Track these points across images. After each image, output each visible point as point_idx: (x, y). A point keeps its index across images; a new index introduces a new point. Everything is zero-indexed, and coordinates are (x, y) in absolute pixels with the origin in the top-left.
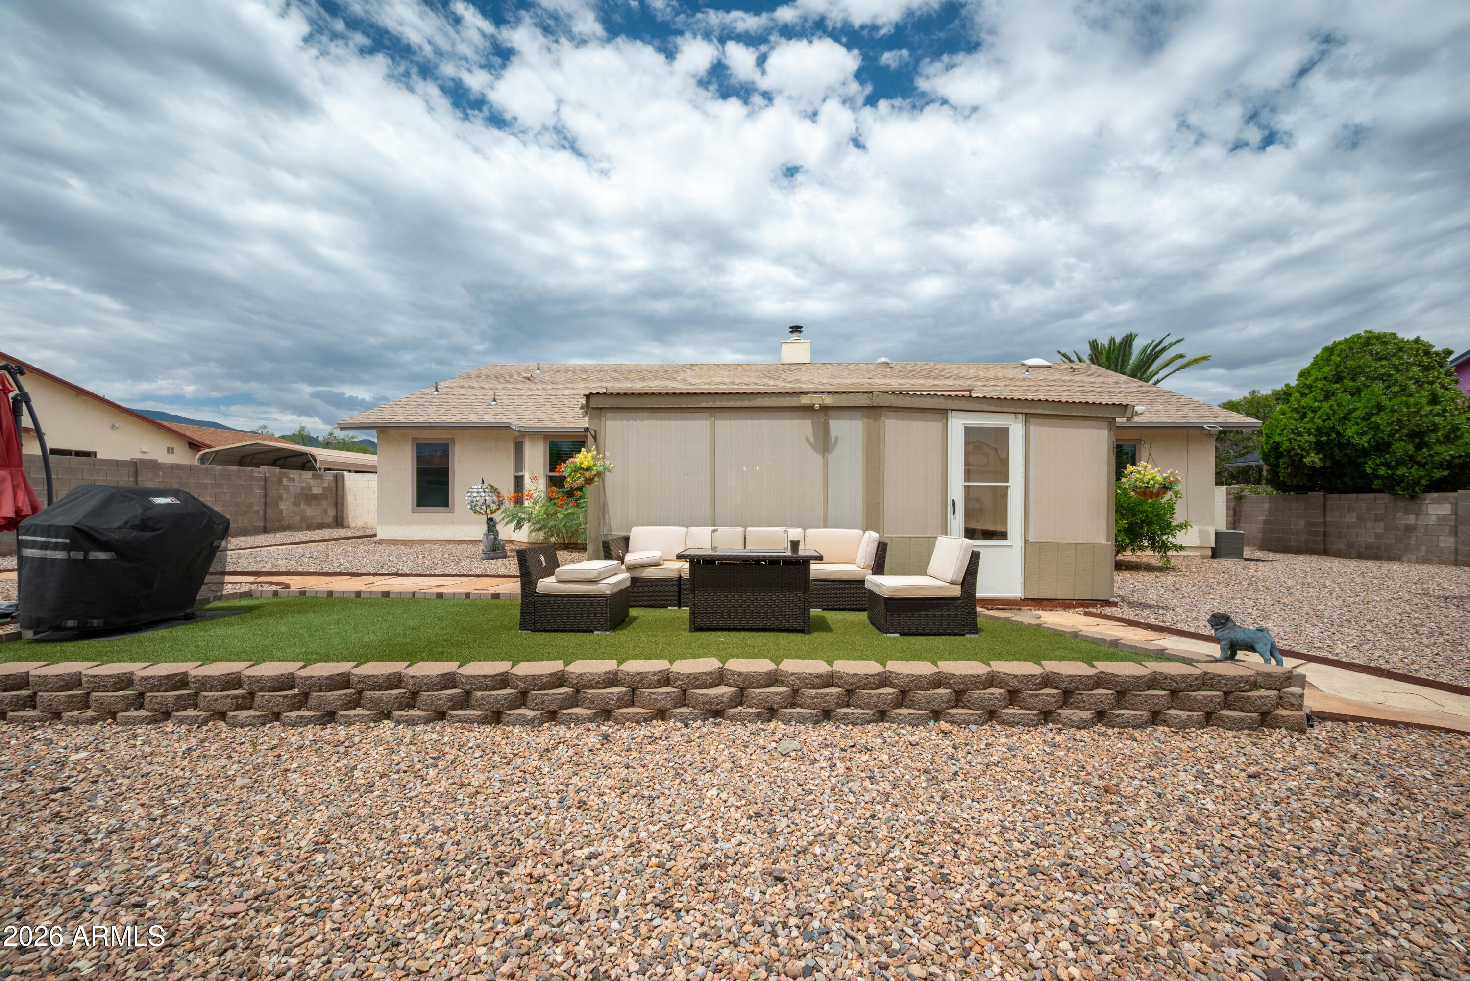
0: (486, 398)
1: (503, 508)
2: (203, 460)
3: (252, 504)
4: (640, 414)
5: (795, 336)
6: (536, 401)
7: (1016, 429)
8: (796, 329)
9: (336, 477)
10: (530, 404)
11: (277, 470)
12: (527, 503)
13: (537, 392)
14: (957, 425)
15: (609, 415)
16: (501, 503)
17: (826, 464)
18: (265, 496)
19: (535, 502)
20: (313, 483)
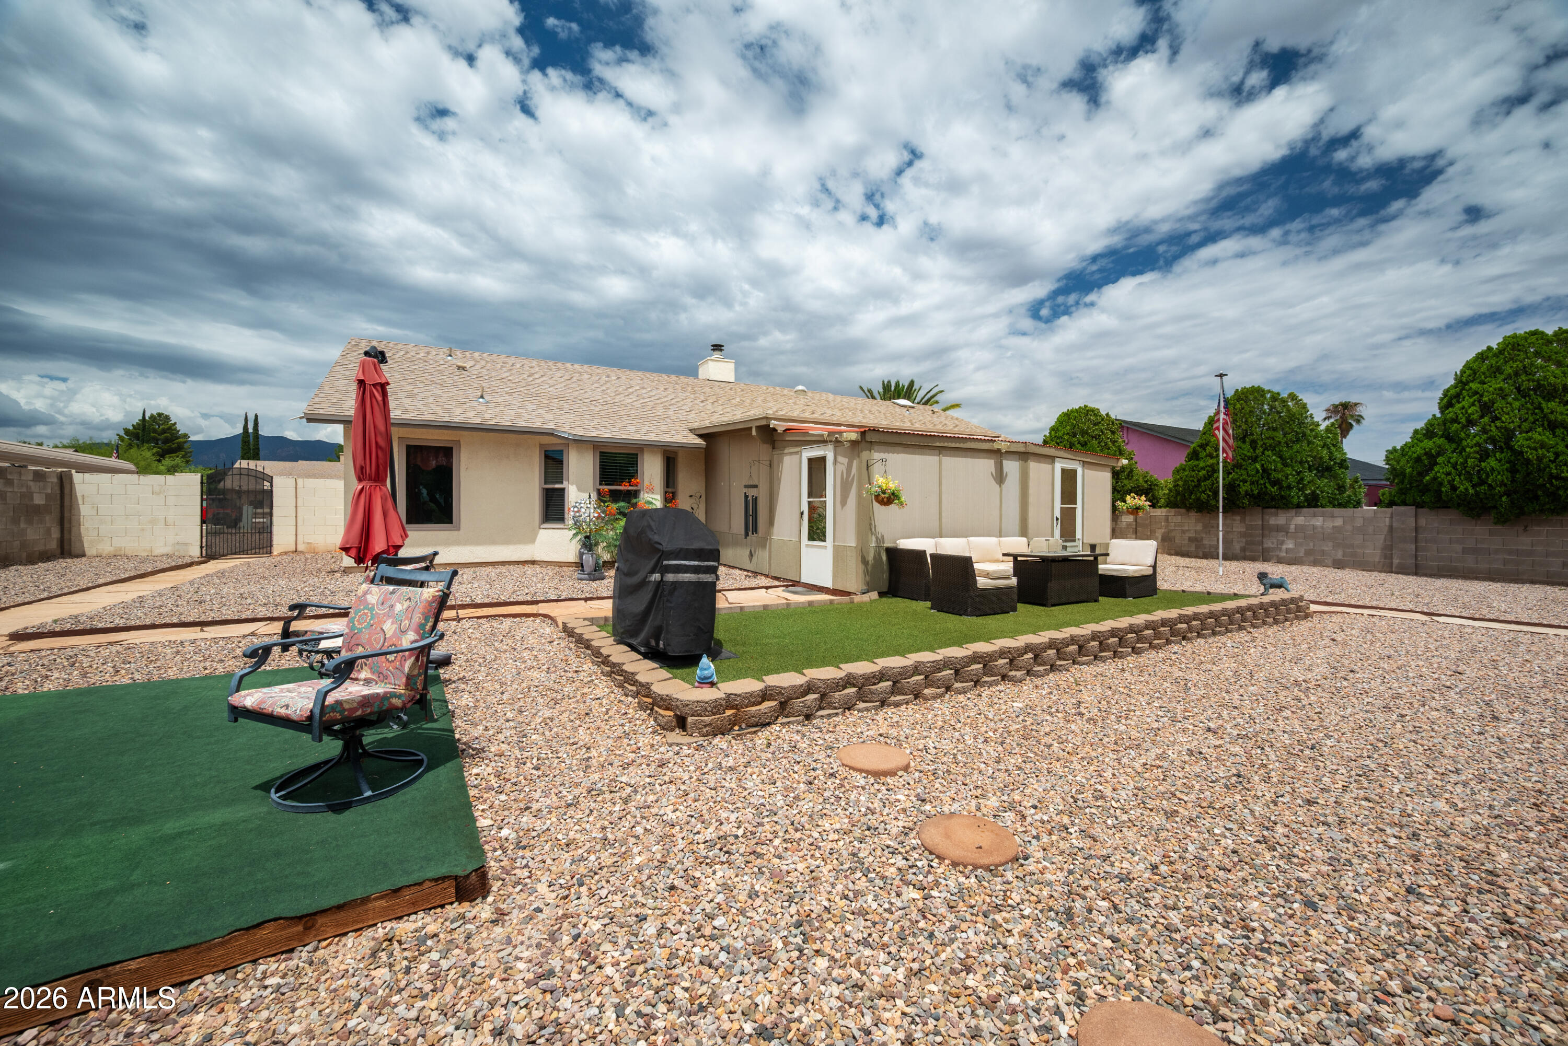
4: (897, 449)
5: (716, 355)
7: (1080, 469)
8: (717, 348)
9: (61, 478)
14: (1059, 466)
15: (876, 447)
17: (1001, 490)
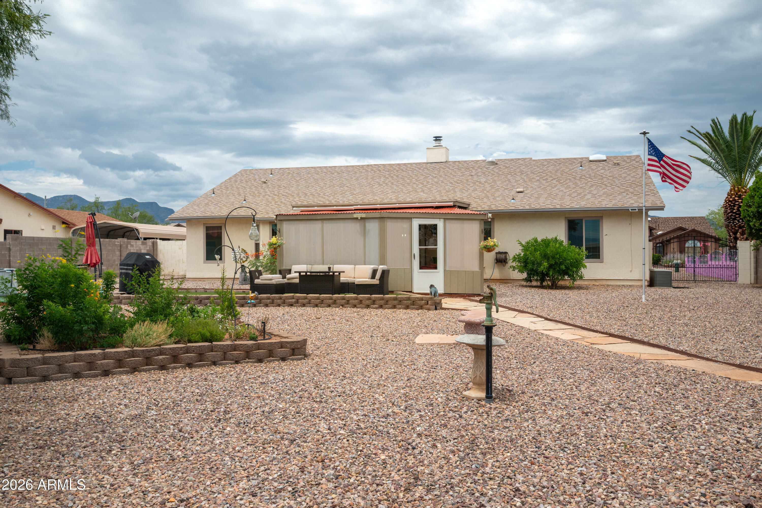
0: (240, 198)
1: (248, 260)
2: (74, 232)
3: (115, 260)
6: (267, 199)
7: (440, 224)
9: (153, 243)
10: (264, 202)
11: (125, 240)
12: (261, 258)
13: (269, 193)
14: (416, 223)
16: (248, 258)
17: (365, 239)
18: (121, 255)
19: (264, 257)
20: (142, 247)
